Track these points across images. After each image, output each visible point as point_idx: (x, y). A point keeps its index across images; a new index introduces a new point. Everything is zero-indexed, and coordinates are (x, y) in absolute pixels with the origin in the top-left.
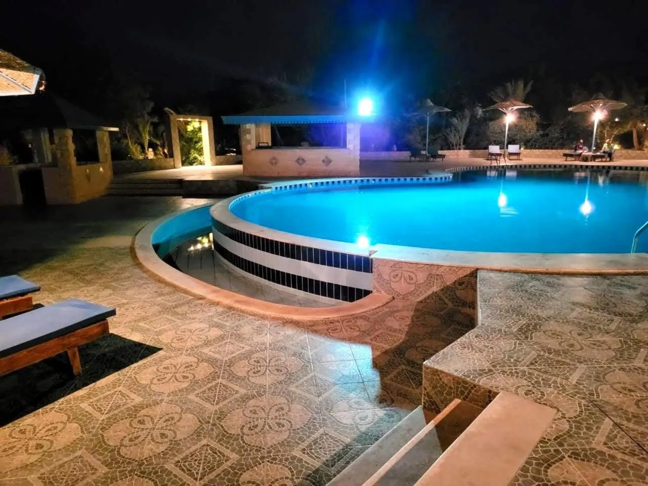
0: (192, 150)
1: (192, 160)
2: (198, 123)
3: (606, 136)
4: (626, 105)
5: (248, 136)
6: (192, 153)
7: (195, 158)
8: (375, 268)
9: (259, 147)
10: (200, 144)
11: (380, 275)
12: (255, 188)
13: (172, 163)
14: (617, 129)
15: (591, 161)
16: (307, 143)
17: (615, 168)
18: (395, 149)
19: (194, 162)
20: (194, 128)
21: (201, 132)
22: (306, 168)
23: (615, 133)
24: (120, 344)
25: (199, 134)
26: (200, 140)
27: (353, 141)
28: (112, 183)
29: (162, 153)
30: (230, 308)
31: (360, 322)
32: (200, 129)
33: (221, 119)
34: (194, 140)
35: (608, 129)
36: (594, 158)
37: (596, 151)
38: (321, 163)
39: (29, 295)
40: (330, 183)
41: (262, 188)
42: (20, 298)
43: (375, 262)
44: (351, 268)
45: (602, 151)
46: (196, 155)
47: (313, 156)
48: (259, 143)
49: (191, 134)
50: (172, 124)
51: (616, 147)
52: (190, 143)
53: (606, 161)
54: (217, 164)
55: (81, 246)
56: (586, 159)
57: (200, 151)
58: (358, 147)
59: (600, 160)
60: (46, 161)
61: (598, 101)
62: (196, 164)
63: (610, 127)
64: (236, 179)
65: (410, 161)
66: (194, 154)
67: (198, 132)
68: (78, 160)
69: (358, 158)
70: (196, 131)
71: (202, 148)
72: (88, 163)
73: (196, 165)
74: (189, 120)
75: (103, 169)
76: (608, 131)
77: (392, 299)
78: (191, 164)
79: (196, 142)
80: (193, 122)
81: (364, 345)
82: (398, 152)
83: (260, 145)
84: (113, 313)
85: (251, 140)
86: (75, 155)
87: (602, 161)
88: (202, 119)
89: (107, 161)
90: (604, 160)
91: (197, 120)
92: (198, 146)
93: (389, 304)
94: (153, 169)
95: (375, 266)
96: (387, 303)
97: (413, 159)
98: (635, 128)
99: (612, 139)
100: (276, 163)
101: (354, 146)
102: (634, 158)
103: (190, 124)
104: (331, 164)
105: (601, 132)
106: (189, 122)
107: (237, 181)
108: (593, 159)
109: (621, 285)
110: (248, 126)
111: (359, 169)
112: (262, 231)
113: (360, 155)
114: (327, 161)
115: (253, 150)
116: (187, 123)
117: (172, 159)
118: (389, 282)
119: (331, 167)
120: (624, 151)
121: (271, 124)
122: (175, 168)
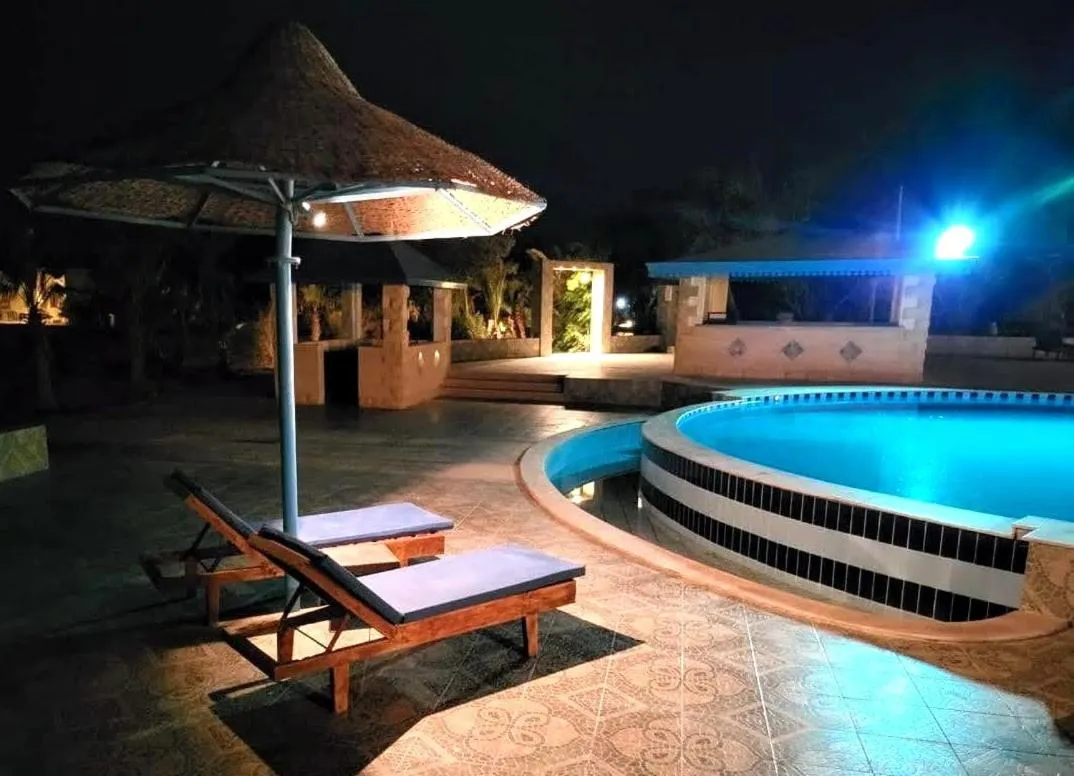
0: (570, 325)
1: (568, 342)
2: (589, 275)
5: (691, 301)
6: (569, 330)
7: (574, 339)
8: (1032, 561)
9: (708, 322)
10: (585, 314)
11: (1042, 577)
12: (705, 397)
13: (536, 348)
16: (791, 315)
18: (995, 331)
19: (571, 347)
20: (580, 284)
21: (590, 292)
22: (805, 361)
24: (575, 626)
25: (586, 296)
26: (588, 305)
27: (913, 311)
28: (449, 377)
29: (512, 329)
30: (734, 598)
31: (1005, 657)
32: (589, 286)
33: (646, 268)
34: (577, 306)
38: (838, 354)
39: (439, 534)
40: (857, 395)
41: (720, 398)
42: (429, 536)
43: (1033, 549)
44: (966, 556)
46: (577, 334)
47: (822, 341)
48: (709, 314)
49: (572, 295)
50: (544, 278)
52: (569, 310)
54: (612, 351)
55: (440, 475)
57: (584, 327)
58: (926, 324)
60: (354, 338)
62: (574, 349)
64: (663, 378)
65: (1034, 359)
66: (572, 331)
67: (584, 292)
68: (412, 337)
69: (923, 346)
70: (582, 290)
71: (589, 321)
72: (420, 341)
73: (574, 352)
74: (574, 269)
75: (439, 353)
77: (1066, 625)
78: (565, 349)
79: (579, 311)
80: (579, 274)
81: (1027, 697)
82: (1000, 339)
83: (712, 316)
84: (581, 572)
85: (696, 307)
86: (409, 328)
88: (594, 268)
89: (445, 340)
91: (588, 269)
92: (581, 317)
93: (1061, 635)
94: (504, 356)
95: (1034, 556)
96: (1057, 631)
97: (1041, 353)
100: (740, 353)
101: (916, 323)
103: (572, 276)
104: (860, 357)
106: (572, 273)
107: (665, 383)
110: (694, 281)
111: (922, 369)
112: (764, 473)
113: (929, 342)
114: (852, 351)
115: (698, 325)
116: (567, 275)
117: (537, 339)
118: (1062, 591)
119: (858, 364)
121: (731, 278)
122: (540, 356)
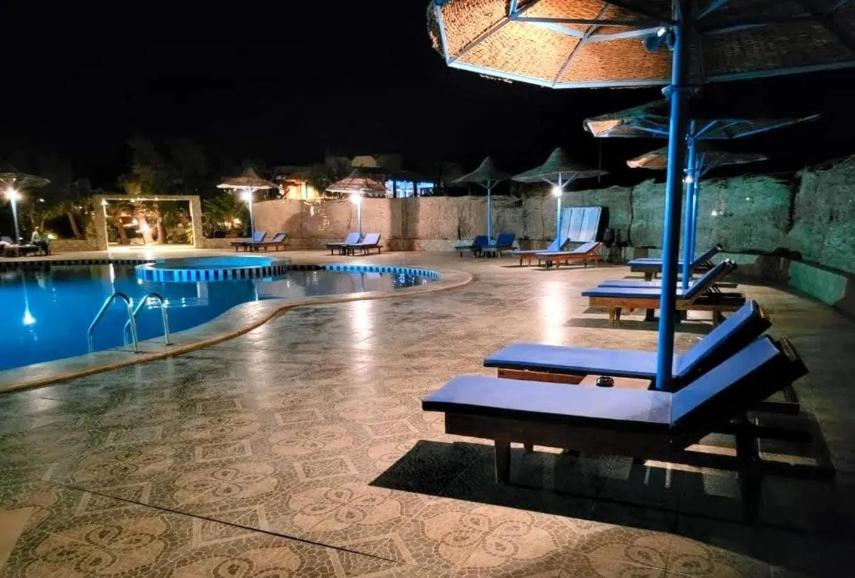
3: (33, 221)
4: (48, 181)
14: (46, 212)
15: (20, 256)
17: (55, 263)
23: (45, 217)
35: (33, 212)
36: (24, 252)
37: (23, 242)
45: (32, 242)
51: (51, 236)
53: (41, 255)
56: (11, 253)
59: (33, 254)
61: (9, 174)
63: (36, 210)
76: (34, 215)
87: (35, 256)
90: (38, 253)
98: (70, 211)
99: (42, 226)
102: (77, 249)
105: (25, 217)
108: (21, 253)
109: (83, 386)
120: (62, 242)
